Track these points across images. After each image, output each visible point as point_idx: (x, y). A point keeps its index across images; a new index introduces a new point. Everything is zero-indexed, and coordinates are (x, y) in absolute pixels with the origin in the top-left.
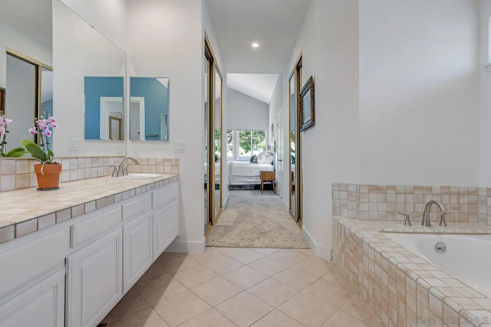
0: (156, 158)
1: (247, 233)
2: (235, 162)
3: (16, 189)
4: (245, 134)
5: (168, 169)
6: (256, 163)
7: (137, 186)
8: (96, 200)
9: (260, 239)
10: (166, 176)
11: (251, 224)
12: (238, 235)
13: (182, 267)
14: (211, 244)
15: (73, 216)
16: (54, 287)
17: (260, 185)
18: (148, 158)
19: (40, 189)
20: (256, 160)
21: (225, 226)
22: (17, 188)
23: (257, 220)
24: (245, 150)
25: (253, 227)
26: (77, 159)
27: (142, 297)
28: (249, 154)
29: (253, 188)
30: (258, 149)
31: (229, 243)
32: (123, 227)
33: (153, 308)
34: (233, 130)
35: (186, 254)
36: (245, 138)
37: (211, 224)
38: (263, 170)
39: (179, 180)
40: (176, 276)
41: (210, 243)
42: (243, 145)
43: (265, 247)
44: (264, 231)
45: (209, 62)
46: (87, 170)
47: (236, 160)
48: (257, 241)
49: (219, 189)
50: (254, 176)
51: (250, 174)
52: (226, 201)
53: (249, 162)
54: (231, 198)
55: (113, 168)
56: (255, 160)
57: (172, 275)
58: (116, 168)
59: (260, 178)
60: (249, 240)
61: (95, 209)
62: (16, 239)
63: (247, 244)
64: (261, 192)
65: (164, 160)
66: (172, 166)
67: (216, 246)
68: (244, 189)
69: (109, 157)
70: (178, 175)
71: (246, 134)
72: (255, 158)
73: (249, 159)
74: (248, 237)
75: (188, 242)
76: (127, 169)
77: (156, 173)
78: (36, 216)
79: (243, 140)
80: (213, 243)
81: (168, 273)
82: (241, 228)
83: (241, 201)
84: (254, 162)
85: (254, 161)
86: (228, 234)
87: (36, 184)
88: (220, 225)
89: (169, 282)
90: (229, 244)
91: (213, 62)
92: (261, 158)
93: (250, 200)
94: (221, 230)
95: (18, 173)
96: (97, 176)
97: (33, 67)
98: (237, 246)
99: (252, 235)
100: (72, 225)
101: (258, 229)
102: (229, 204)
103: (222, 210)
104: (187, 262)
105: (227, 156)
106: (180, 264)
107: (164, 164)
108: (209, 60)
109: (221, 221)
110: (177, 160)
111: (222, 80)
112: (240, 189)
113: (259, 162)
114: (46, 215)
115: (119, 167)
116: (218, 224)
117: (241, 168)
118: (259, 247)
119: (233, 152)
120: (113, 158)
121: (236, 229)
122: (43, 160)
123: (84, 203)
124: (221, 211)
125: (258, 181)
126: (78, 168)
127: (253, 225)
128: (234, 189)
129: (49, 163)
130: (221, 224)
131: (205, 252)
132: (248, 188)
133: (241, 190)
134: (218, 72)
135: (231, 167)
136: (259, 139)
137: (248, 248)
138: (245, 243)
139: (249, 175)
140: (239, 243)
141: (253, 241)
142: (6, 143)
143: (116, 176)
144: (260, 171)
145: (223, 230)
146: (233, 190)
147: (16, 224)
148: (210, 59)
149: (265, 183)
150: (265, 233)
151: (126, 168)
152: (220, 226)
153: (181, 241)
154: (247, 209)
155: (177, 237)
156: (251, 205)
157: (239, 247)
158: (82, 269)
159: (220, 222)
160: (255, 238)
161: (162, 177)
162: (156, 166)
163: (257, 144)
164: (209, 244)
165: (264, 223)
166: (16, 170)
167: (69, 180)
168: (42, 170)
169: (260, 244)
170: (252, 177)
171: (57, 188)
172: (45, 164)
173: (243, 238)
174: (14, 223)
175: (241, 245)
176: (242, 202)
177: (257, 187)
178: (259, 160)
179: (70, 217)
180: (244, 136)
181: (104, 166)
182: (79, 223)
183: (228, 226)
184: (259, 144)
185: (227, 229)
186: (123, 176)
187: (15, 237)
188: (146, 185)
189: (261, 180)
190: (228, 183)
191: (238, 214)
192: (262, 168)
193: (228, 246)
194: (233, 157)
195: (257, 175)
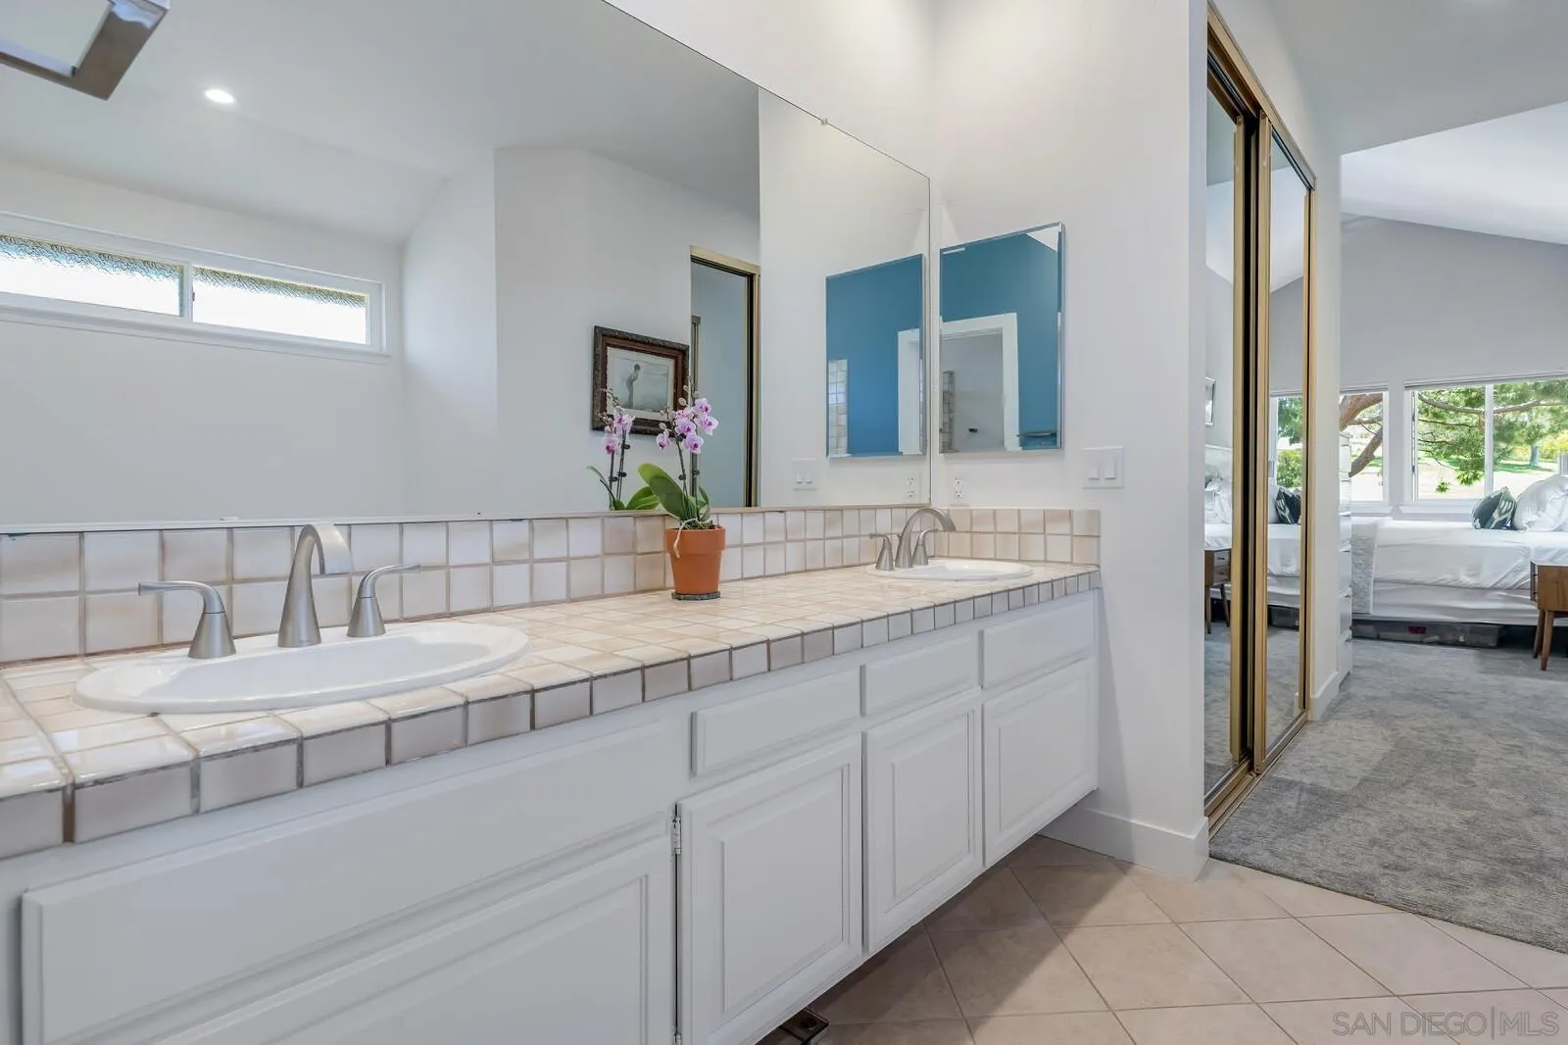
0: (1019, 511)
1: (1424, 844)
2: (1390, 523)
3: (636, 592)
4: (1463, 403)
5: (1060, 549)
6: (1513, 528)
7: (923, 601)
8: (768, 642)
9: (1501, 891)
10: (1040, 574)
11: (1454, 806)
12: (1374, 842)
13: (1100, 911)
14: (1232, 851)
15: (695, 684)
16: (641, 881)
17: (1535, 627)
18: (994, 511)
19: (679, 596)
20: (1509, 515)
21: (1314, 790)
22: (638, 589)
23: (1492, 791)
24: (1460, 473)
25: (1468, 822)
26: (782, 514)
27: (947, 977)
28: (1478, 492)
29: (1492, 641)
30: (1540, 464)
31: (1322, 867)
32: (864, 736)
33: (969, 1028)
34: (1386, 389)
35: (1124, 866)
36: (1463, 418)
37: (1251, 768)
38: (1551, 560)
39: (1100, 589)
40: (1074, 939)
41: (1232, 847)
42: (1443, 450)
43: (1529, 938)
44: (1531, 856)
45: (1242, 127)
46: (810, 545)
47: (1397, 514)
48: (1481, 895)
49: (1296, 628)
50: (1494, 588)
51: (1470, 576)
52: (1332, 682)
53: (1470, 524)
54: (1363, 673)
55: (880, 540)
56: (1500, 515)
57: (1061, 930)
58: (886, 542)
59: (1533, 599)
60: (1437, 882)
61: (766, 669)
62: (534, 732)
63: (1416, 893)
64: (1538, 662)
65: (1048, 517)
66: (1075, 539)
67: (1256, 863)
68: (1436, 638)
69: (875, 508)
70: (1097, 569)
71: (1469, 403)
72: (1504, 505)
73: (1470, 511)
74: (1430, 863)
75: (1134, 821)
76: (924, 545)
77: (1020, 561)
78: (585, 675)
79: (1452, 427)
80: (1247, 850)
81: (1045, 917)
82: (1394, 812)
83: (1416, 690)
84: (1501, 525)
85: (1496, 516)
86: (1325, 829)
87: (671, 582)
88: (1290, 778)
89: (1043, 953)
90: (1322, 871)
91: (1261, 121)
92: (1540, 506)
93: (1466, 694)
94: (1289, 803)
95: (639, 550)
96: (840, 564)
97: (744, 280)
98: (1361, 889)
99: (1453, 858)
100: (694, 711)
101: (1496, 838)
102: (1349, 697)
103: (1309, 718)
104: (1123, 900)
105: (1342, 498)
106: (1098, 896)
107: (1047, 531)
108: (1241, 119)
109: (1297, 762)
110: (1094, 516)
111: (1310, 189)
112: (1417, 637)
113: (1530, 524)
114: (615, 674)
115: (901, 538)
116: (1280, 774)
117: (1428, 549)
118: (1491, 929)
119: (1387, 481)
120: (889, 510)
121: (1368, 815)
122: (683, 519)
123: (728, 647)
124: (1306, 722)
125: (1525, 612)
126: (787, 541)
127: (1469, 814)
128: (1383, 634)
129: (694, 526)
130: (1297, 778)
131: (1203, 875)
132: (1461, 639)
133: (1421, 643)
134: (1292, 158)
135: (1363, 547)
136: (1545, 420)
137: (1420, 913)
138: (1409, 887)
139: (1466, 579)
140: (1373, 879)
141: (1456, 888)
142: (624, 475)
143: (888, 568)
144: (1533, 565)
145: (1299, 803)
146: (1378, 638)
147: (533, 692)
148: (1246, 113)
149: (1558, 622)
150: (1540, 867)
151: (920, 543)
152: (1290, 785)
153: (1112, 815)
154: (1445, 732)
155: (1092, 793)
156: (1465, 716)
157: (1369, 897)
158: (723, 843)
159: (1294, 765)
160: (1471, 878)
161: (1031, 574)
162: (1017, 536)
163: (1530, 442)
164: (1226, 850)
165: (1539, 818)
166: (634, 544)
167: (762, 574)
168: (675, 545)
169: (1496, 915)
170: (1481, 591)
171: (714, 595)
172: (684, 528)
173: (1401, 862)
174: (529, 688)
175: (1387, 893)
176: (1422, 696)
177: (1511, 639)
178: (1524, 517)
179: (686, 687)
180: (1457, 411)
181: (860, 536)
182: (717, 708)
183: (1329, 791)
184: (1543, 444)
185: (1322, 804)
186: (911, 566)
187: (533, 727)
188: (955, 602)
189: (1534, 607)
190: (1349, 611)
191: (1387, 748)
192: (1542, 551)
193: (1313, 880)
194: (1387, 500)
195: (1512, 581)
